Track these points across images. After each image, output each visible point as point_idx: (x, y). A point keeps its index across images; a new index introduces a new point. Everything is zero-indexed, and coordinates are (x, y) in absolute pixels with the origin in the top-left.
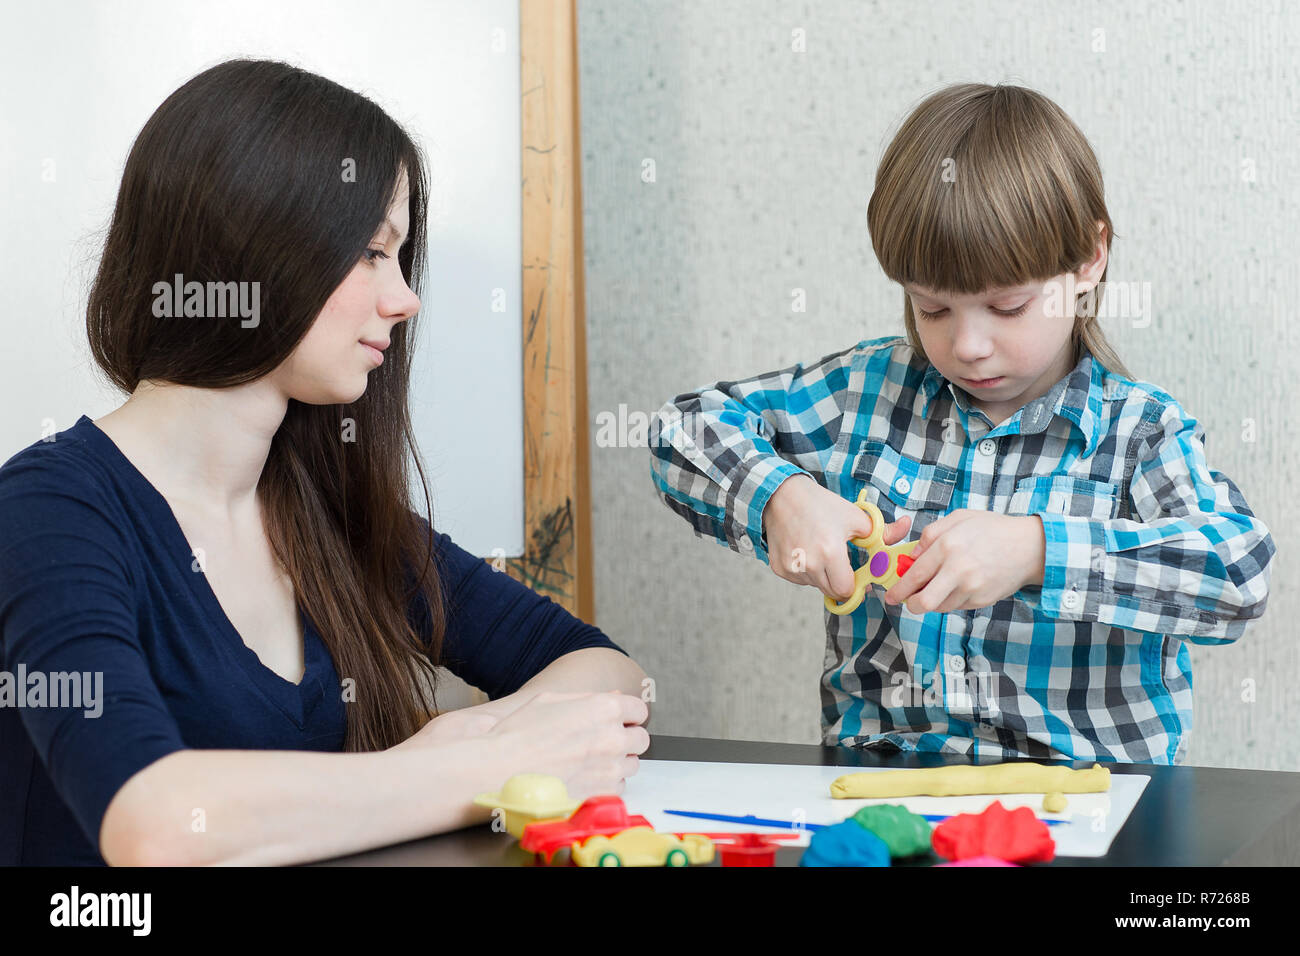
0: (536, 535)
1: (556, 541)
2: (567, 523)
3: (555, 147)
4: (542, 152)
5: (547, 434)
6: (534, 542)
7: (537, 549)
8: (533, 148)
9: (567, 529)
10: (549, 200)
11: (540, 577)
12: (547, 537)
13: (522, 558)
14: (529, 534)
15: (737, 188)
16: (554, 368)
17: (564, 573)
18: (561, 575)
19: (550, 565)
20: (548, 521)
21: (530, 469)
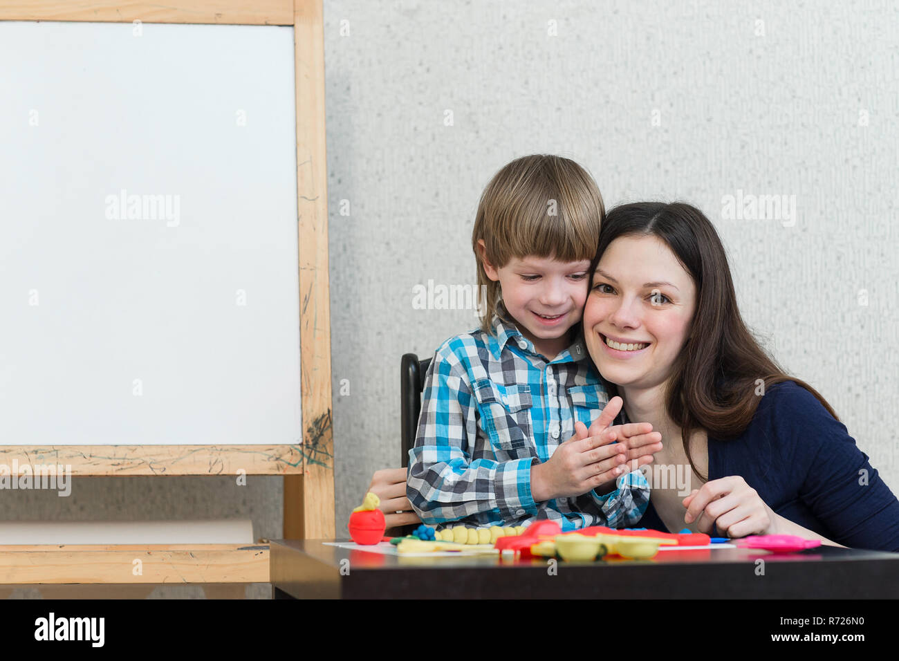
0: (309, 430)
1: (322, 434)
2: (328, 423)
3: (318, 197)
4: (310, 200)
5: (315, 369)
6: (308, 435)
7: (310, 439)
8: (305, 198)
9: (328, 427)
10: (315, 229)
11: (312, 457)
12: (316, 432)
13: (301, 444)
14: (305, 430)
15: (388, 244)
16: (318, 329)
17: (327, 454)
18: (325, 455)
19: (318, 449)
20: (316, 422)
21: (305, 390)
